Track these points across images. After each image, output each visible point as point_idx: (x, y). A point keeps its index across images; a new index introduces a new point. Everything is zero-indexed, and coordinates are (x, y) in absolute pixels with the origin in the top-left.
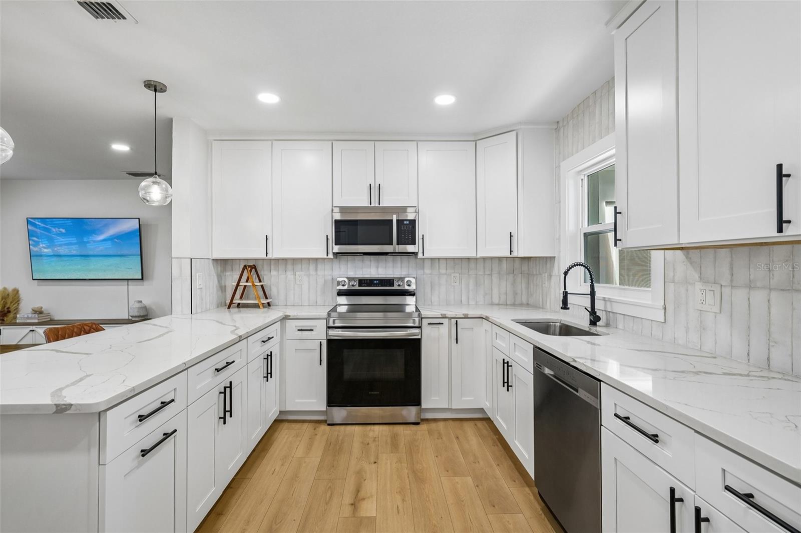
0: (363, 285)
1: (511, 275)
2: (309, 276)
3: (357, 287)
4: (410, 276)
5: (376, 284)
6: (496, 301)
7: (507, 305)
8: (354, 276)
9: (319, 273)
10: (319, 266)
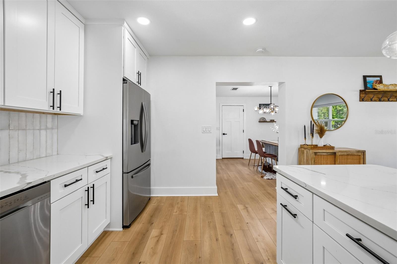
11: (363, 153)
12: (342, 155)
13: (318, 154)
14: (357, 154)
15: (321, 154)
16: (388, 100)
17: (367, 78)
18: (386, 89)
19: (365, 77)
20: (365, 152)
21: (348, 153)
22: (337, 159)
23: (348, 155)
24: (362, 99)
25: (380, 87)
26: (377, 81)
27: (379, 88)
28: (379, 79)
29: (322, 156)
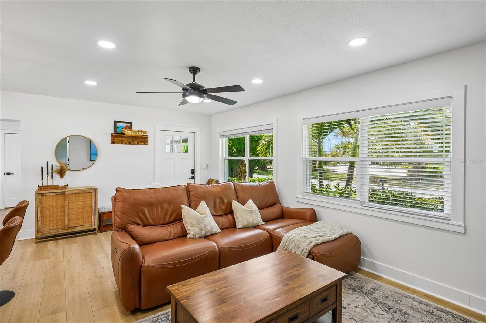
11: (94, 191)
12: (73, 194)
13: (45, 194)
14: (88, 192)
15: (49, 194)
16: (138, 144)
17: (117, 124)
18: (133, 134)
19: (116, 122)
20: (97, 189)
21: (78, 192)
22: (66, 198)
23: (79, 193)
24: (113, 142)
25: (128, 132)
26: (126, 127)
27: (126, 133)
28: (129, 125)
29: (51, 196)
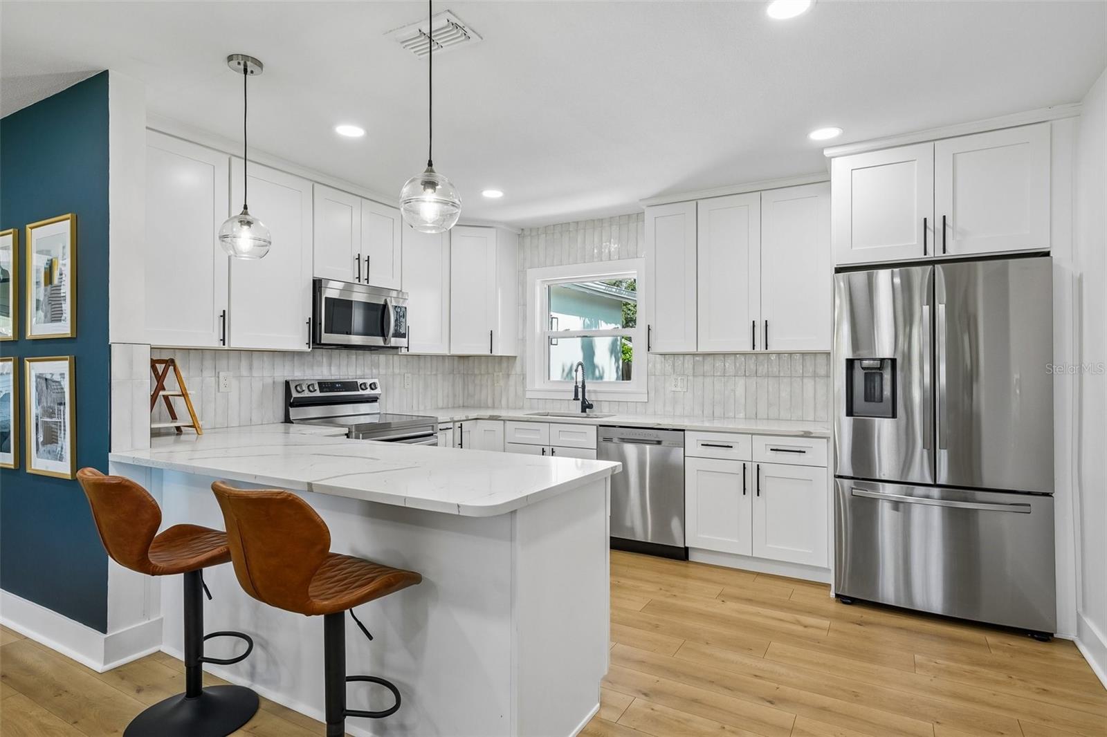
0: (325, 390)
1: (452, 375)
2: (239, 378)
3: (318, 394)
4: (366, 377)
5: (339, 388)
6: (440, 405)
7: (448, 408)
8: (302, 378)
9: (255, 374)
10: (256, 363)
